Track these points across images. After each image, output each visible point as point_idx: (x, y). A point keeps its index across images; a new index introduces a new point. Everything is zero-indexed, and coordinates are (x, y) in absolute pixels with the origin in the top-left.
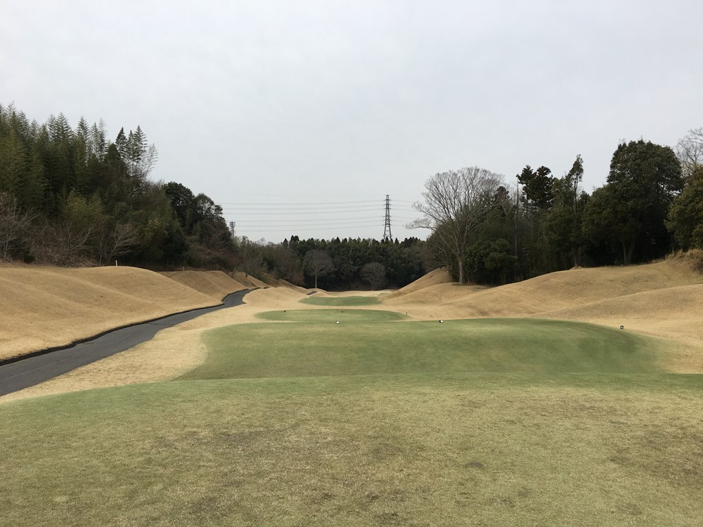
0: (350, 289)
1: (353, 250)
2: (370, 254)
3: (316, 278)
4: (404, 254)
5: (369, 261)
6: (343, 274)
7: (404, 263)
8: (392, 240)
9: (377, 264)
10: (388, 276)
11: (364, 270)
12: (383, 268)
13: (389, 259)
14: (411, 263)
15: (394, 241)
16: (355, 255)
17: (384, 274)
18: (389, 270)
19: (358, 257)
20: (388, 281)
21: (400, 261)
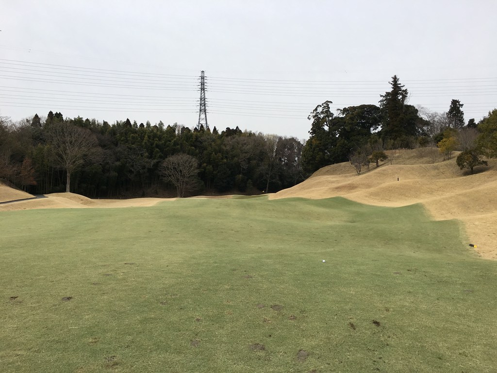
0: (143, 195)
1: (149, 137)
2: (176, 144)
3: (68, 175)
4: (225, 145)
5: (174, 152)
6: (131, 172)
7: (226, 158)
8: (208, 129)
9: (186, 157)
10: (202, 175)
11: (165, 165)
12: (194, 162)
13: (205, 152)
14: (236, 159)
15: (212, 131)
16: (152, 144)
17: (197, 171)
18: (204, 168)
19: (157, 146)
20: (203, 183)
21: (220, 155)
